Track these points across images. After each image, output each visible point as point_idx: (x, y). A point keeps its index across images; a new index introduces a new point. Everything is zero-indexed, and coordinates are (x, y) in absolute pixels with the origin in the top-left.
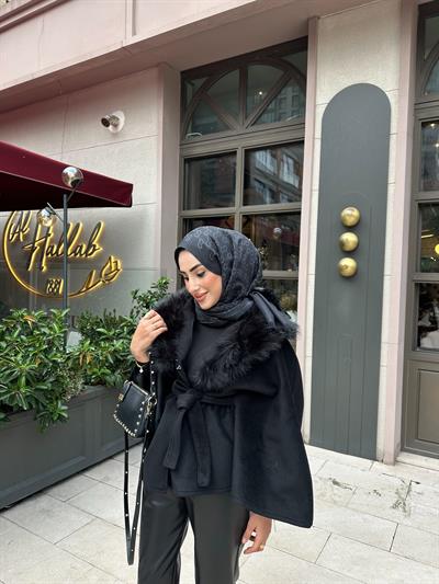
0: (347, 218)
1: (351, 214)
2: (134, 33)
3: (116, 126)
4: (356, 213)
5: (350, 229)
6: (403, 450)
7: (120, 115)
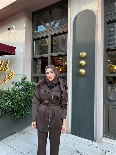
5: (83, 59)
7: (14, 27)
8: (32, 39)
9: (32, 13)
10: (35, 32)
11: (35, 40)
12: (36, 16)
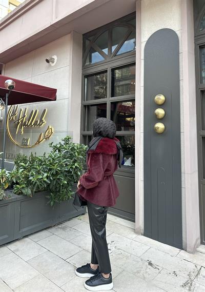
3: (53, 62)
4: (163, 98)
7: (55, 57)
8: (83, 75)
9: (83, 35)
10: (87, 63)
11: (86, 76)
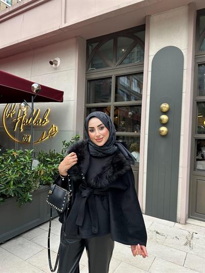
0: (163, 108)
1: (165, 106)
2: (65, 22)
3: (56, 64)
4: (167, 106)
5: (165, 113)
6: (189, 217)
8: (86, 79)
9: (87, 40)
12: (93, 45)
